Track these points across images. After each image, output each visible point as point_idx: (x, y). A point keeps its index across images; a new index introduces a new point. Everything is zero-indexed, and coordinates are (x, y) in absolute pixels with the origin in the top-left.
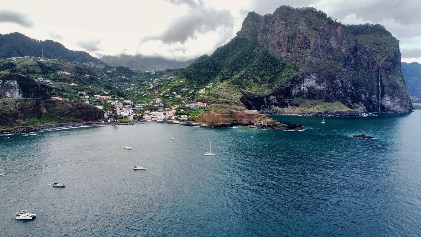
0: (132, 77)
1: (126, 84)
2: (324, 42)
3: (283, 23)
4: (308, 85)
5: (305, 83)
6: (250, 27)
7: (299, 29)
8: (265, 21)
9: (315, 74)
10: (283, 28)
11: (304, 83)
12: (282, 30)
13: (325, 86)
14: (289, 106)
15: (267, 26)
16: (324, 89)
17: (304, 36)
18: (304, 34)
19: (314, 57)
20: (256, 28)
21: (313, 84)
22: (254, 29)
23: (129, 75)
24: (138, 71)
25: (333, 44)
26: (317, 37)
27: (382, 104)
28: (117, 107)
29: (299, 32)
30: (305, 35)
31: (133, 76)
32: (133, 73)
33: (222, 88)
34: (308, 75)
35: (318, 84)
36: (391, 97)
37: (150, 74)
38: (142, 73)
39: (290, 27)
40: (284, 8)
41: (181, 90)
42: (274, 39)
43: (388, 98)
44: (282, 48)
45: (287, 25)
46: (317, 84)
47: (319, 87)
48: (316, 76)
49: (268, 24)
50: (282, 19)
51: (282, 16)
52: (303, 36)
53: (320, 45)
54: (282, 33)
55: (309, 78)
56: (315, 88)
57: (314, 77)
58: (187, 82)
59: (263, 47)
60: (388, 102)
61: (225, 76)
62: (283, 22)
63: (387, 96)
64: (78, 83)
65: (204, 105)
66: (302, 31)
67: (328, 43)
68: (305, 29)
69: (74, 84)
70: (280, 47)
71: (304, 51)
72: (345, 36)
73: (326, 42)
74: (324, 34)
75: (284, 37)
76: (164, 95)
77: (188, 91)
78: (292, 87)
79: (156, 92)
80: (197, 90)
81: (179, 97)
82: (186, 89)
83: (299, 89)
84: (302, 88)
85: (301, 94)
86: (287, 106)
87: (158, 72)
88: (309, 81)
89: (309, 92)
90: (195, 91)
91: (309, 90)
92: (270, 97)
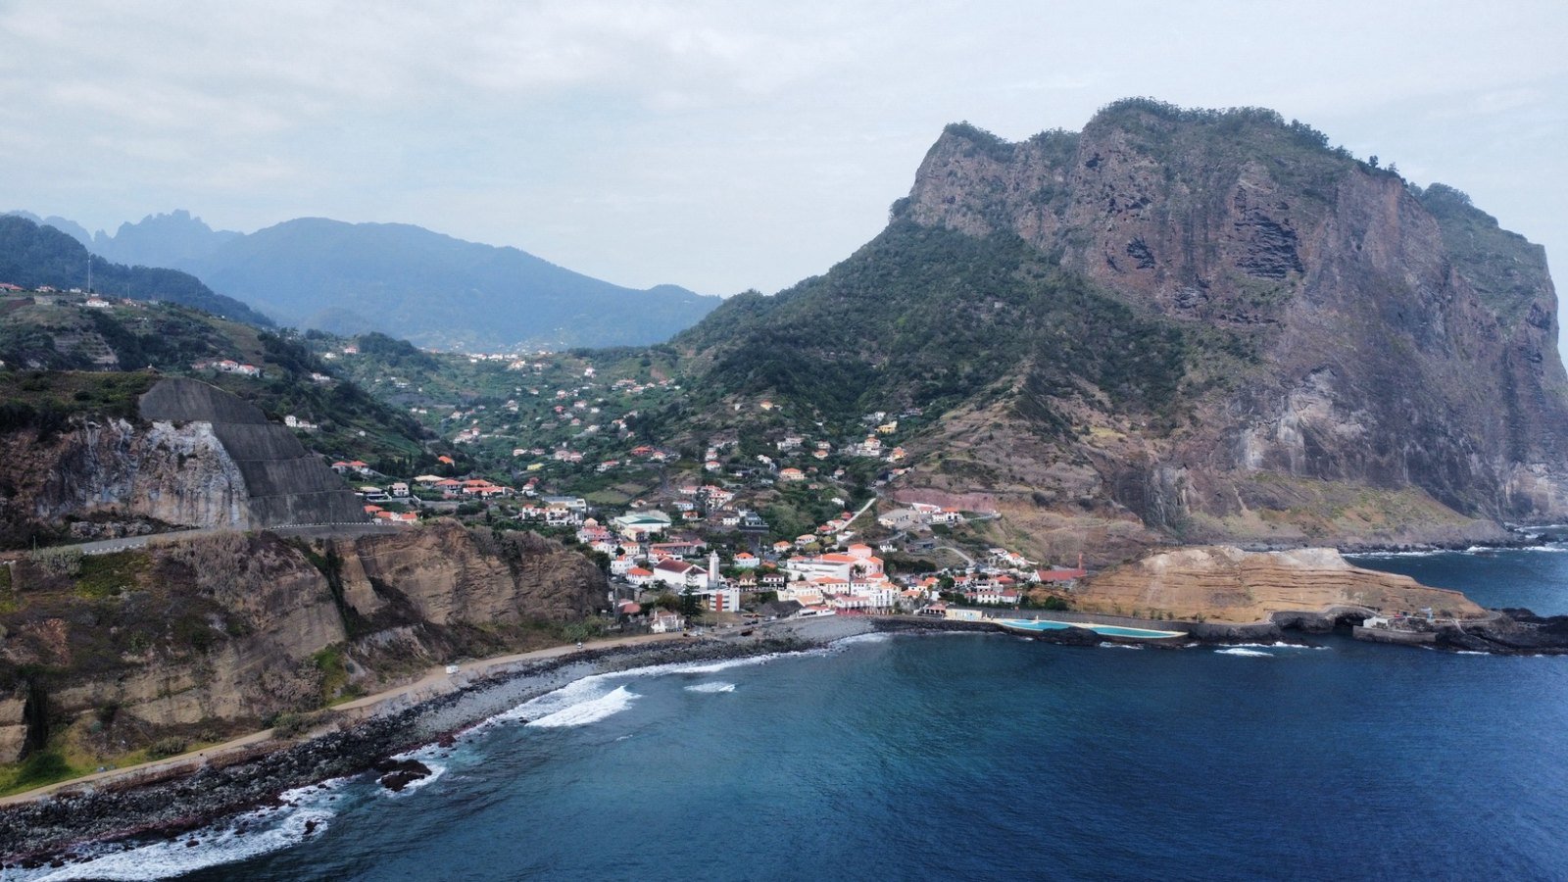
0: (430, 381)
1: (421, 412)
2: (1348, 244)
3: (1150, 165)
4: (1301, 420)
5: (1291, 410)
6: (968, 182)
7: (1239, 193)
8: (1043, 157)
9: (1327, 374)
10: (1154, 187)
11: (1286, 409)
12: (1148, 195)
13: (1364, 423)
14: (1244, 507)
15: (1061, 179)
16: (1363, 434)
17: (1265, 218)
18: (1263, 213)
19: (1317, 302)
20: (997, 184)
21: (1322, 416)
22: (988, 190)
23: (419, 373)
24: (449, 355)
25: (1373, 253)
26: (1328, 225)
27: (1523, 490)
28: (591, 541)
29: (1241, 203)
30: (1270, 215)
31: (434, 377)
32: (430, 363)
33: (991, 438)
34: (1303, 379)
35: (1343, 415)
36: (1552, 462)
37: (505, 367)
38: (470, 364)
39: (1184, 181)
40: (1138, 107)
41: (779, 444)
42: (1110, 230)
43: (1542, 466)
44: (1157, 267)
45: (1169, 177)
46: (1338, 416)
47: (1343, 428)
48: (1330, 381)
49: (1060, 170)
50: (1142, 150)
51: (1139, 140)
52: (1257, 221)
53: (1336, 255)
54: (1149, 206)
55: (1307, 392)
56: (1330, 432)
57: (1323, 386)
58: (786, 406)
59: (1057, 264)
60: (1540, 481)
61: (926, 379)
62: (1152, 162)
63: (1537, 458)
64: (312, 417)
65: (947, 515)
66: (1251, 200)
67: (1359, 248)
68: (1268, 192)
69: (297, 422)
70: (1147, 260)
71: (1266, 279)
72: (1413, 223)
73: (1354, 244)
74: (1349, 212)
75: (1164, 223)
76: (728, 470)
77: (808, 447)
78: (1244, 426)
79: (660, 456)
80: (838, 441)
81: (796, 475)
82: (798, 441)
83: (1271, 437)
84: (1283, 431)
85: (1278, 457)
86: (1237, 510)
87: (538, 361)
88: (1305, 404)
89: (1312, 448)
90: (834, 448)
91: (1308, 440)
92: (1173, 474)
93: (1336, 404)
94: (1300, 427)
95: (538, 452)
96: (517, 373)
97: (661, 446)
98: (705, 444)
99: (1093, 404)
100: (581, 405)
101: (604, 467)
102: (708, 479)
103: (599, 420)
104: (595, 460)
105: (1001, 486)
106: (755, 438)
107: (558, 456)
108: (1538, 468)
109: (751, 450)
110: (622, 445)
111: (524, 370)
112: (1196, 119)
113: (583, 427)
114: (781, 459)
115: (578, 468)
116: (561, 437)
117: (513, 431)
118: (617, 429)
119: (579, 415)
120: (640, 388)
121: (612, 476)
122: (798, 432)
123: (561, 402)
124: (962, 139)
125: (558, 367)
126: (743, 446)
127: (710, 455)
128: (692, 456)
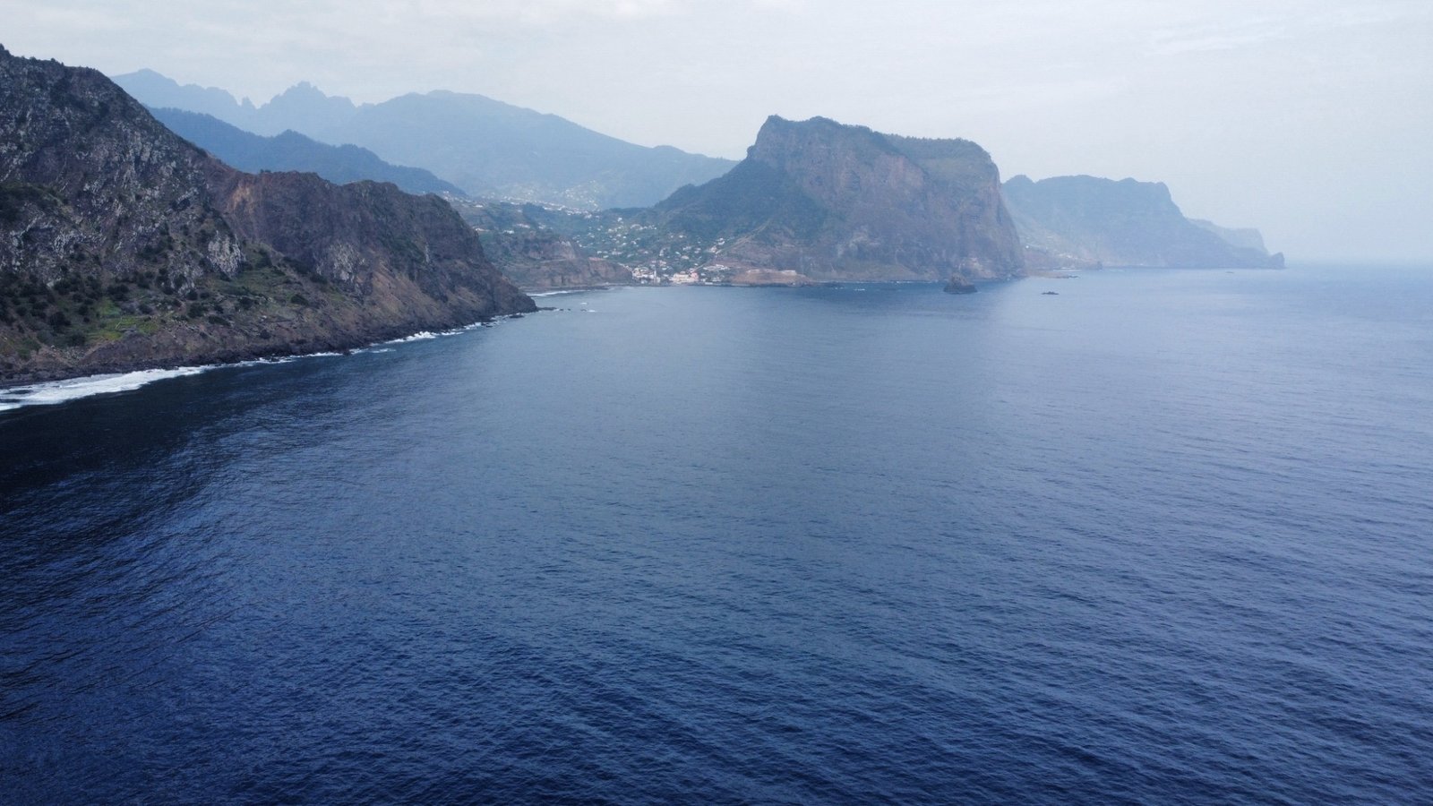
3: (824, 147)
4: (857, 241)
5: (854, 238)
6: (773, 143)
9: (867, 226)
10: (824, 156)
11: (852, 237)
12: (823, 159)
13: (880, 242)
16: (879, 246)
17: (853, 171)
18: (852, 169)
21: (865, 240)
25: (892, 183)
27: (967, 266)
29: (847, 165)
33: (746, 246)
34: (859, 228)
35: (872, 239)
42: (812, 171)
43: (976, 258)
44: (824, 186)
45: (829, 152)
52: (851, 172)
53: (874, 185)
66: (850, 164)
68: (854, 162)
71: (853, 193)
75: (826, 170)
76: (666, 256)
77: (693, 249)
78: (836, 243)
79: (646, 252)
80: (704, 248)
81: (686, 258)
82: (690, 248)
83: (847, 246)
84: (851, 245)
85: (848, 253)
86: (830, 271)
87: (597, 214)
88: (859, 236)
89: (860, 249)
90: (702, 250)
91: (859, 248)
92: (808, 258)
93: (870, 236)
94: (857, 244)
95: (606, 252)
96: (588, 220)
97: (647, 249)
98: (660, 249)
99: (786, 234)
100: (619, 235)
101: (629, 256)
102: (660, 258)
103: (626, 241)
104: (626, 254)
105: (743, 260)
106: (677, 246)
107: (613, 253)
108: (974, 259)
109: (673, 250)
110: (636, 250)
111: (591, 219)
112: (845, 128)
113: (621, 243)
114: (683, 253)
115: (621, 256)
116: (613, 247)
117: (594, 245)
118: (633, 244)
119: (618, 239)
120: (641, 228)
121: (632, 258)
122: (690, 245)
123: (610, 234)
124: (774, 124)
125: (605, 217)
126: (672, 249)
127: (662, 251)
128: (656, 252)
